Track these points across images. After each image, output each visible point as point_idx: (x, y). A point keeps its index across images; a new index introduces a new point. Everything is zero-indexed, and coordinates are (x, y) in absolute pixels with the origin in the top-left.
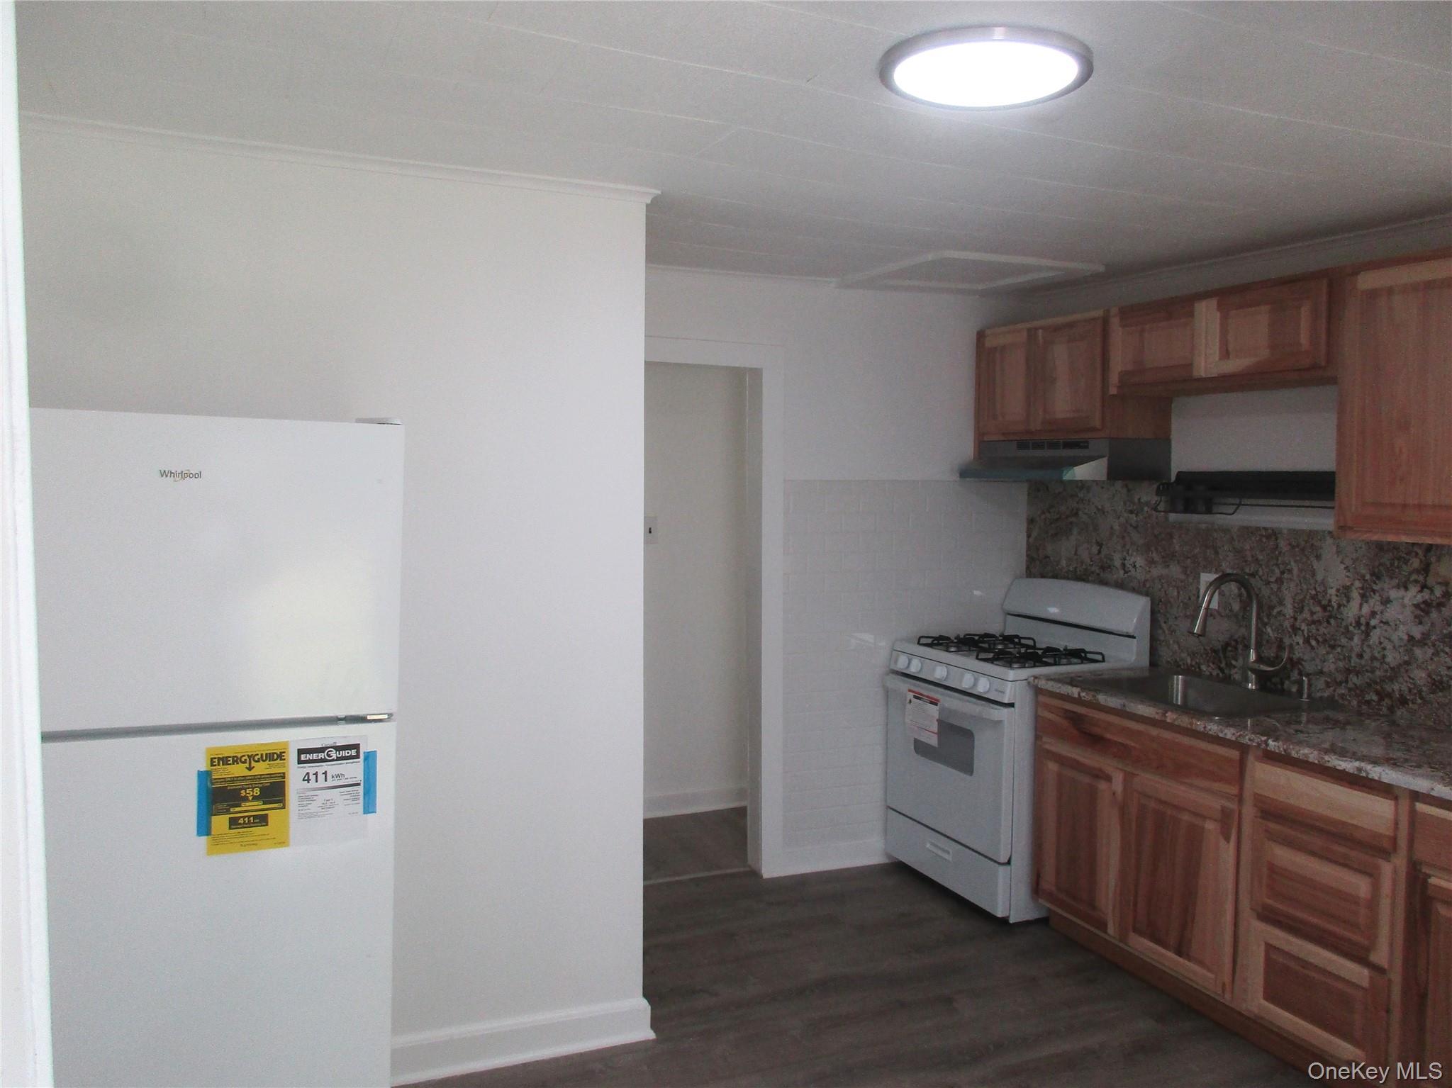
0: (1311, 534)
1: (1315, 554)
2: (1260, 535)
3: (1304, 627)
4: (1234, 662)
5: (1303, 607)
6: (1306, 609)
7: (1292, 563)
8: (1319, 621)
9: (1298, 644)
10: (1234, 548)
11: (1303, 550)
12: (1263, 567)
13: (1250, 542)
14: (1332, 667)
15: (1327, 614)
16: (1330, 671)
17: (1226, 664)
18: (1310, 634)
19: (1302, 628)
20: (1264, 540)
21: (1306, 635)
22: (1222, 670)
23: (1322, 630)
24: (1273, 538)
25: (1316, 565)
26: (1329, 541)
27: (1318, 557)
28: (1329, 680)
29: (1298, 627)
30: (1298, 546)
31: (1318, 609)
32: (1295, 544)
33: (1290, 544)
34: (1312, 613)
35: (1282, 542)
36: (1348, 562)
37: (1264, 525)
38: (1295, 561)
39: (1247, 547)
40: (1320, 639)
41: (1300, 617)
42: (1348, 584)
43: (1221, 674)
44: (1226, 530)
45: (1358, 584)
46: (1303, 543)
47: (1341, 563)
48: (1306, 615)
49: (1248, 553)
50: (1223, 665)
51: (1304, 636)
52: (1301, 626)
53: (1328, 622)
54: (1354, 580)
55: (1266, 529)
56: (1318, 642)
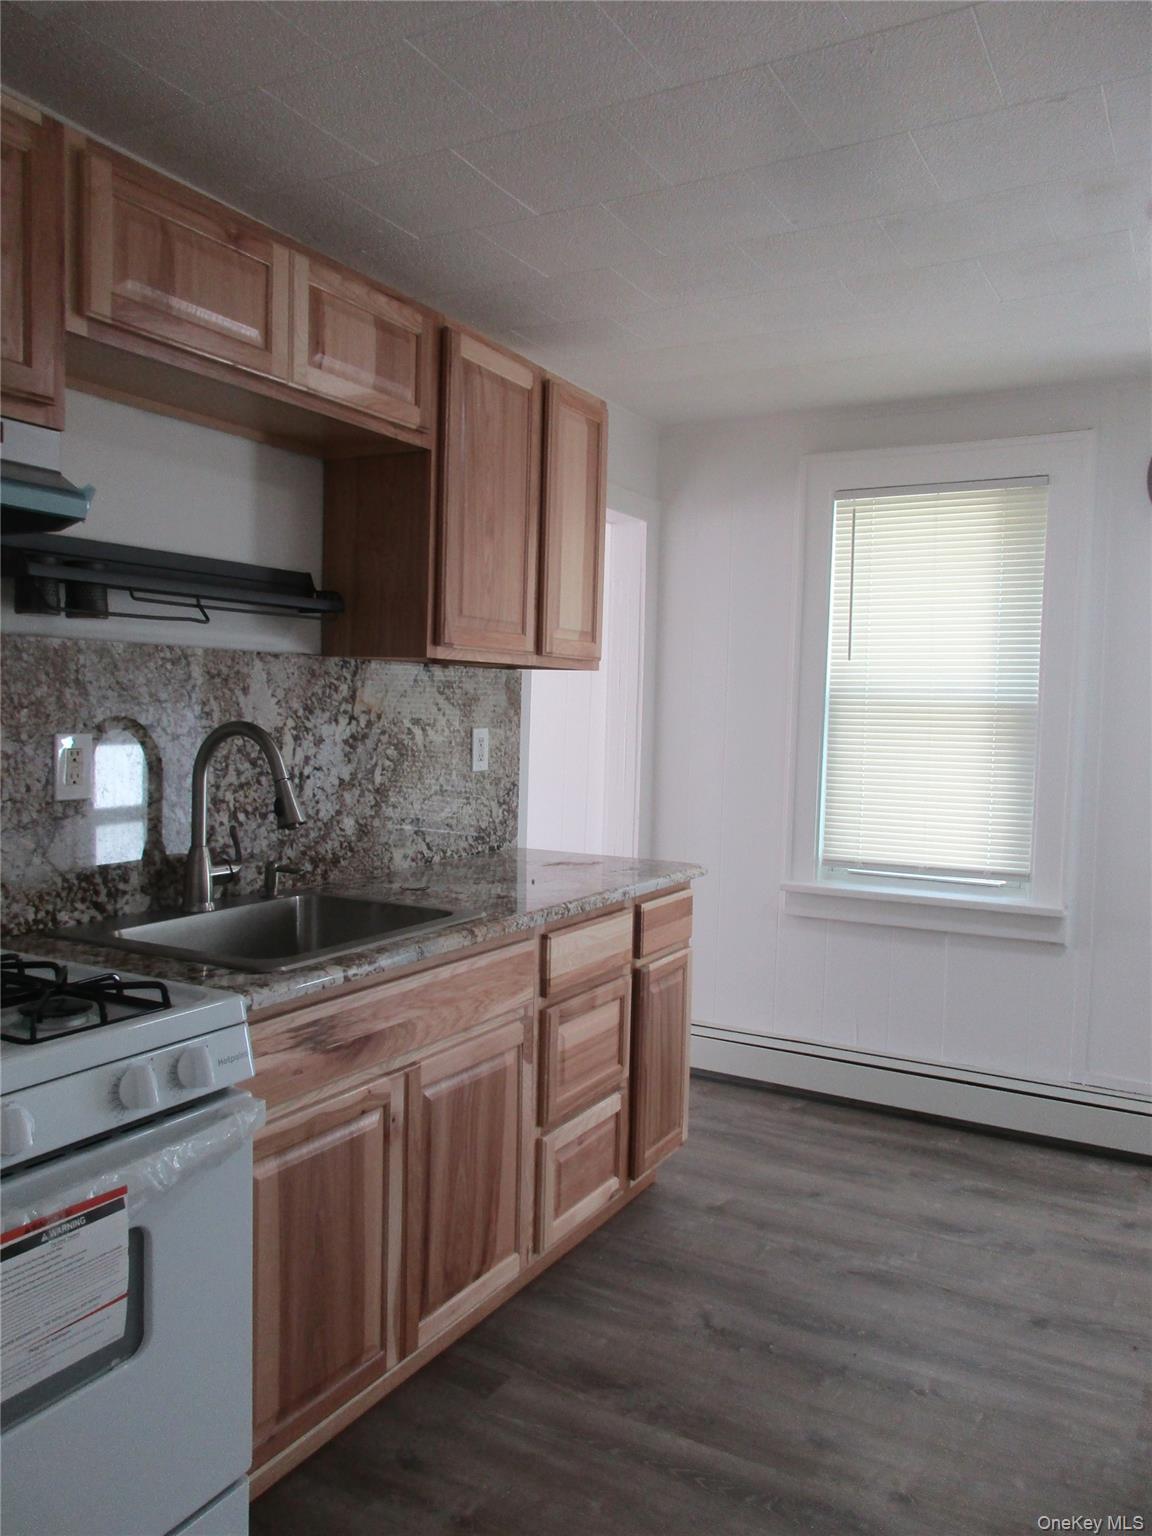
0: (235, 656)
1: (241, 685)
2: (163, 659)
3: (229, 796)
4: (121, 886)
5: (227, 766)
6: (231, 768)
7: (212, 701)
8: (248, 784)
9: (222, 824)
10: (118, 683)
11: (226, 680)
12: (169, 711)
13: (146, 671)
14: (265, 843)
15: (258, 770)
16: (262, 851)
17: (109, 895)
18: (237, 805)
19: (227, 799)
20: (169, 666)
21: (232, 809)
22: (98, 907)
23: (252, 794)
24: (184, 662)
25: (242, 699)
26: (258, 664)
27: (245, 690)
28: (261, 864)
29: (222, 798)
30: (219, 675)
31: (247, 765)
32: (216, 672)
33: (208, 673)
34: (239, 773)
35: (197, 668)
36: (280, 694)
37: (171, 641)
38: (216, 698)
39: (141, 680)
40: (250, 809)
41: (224, 783)
42: (281, 725)
43: (99, 918)
44: (103, 650)
45: (291, 723)
46: (225, 670)
47: (273, 695)
48: (232, 778)
49: (143, 690)
50: (103, 898)
51: (229, 810)
52: (224, 796)
53: (259, 782)
54: (287, 718)
55: (170, 648)
56: (246, 813)
